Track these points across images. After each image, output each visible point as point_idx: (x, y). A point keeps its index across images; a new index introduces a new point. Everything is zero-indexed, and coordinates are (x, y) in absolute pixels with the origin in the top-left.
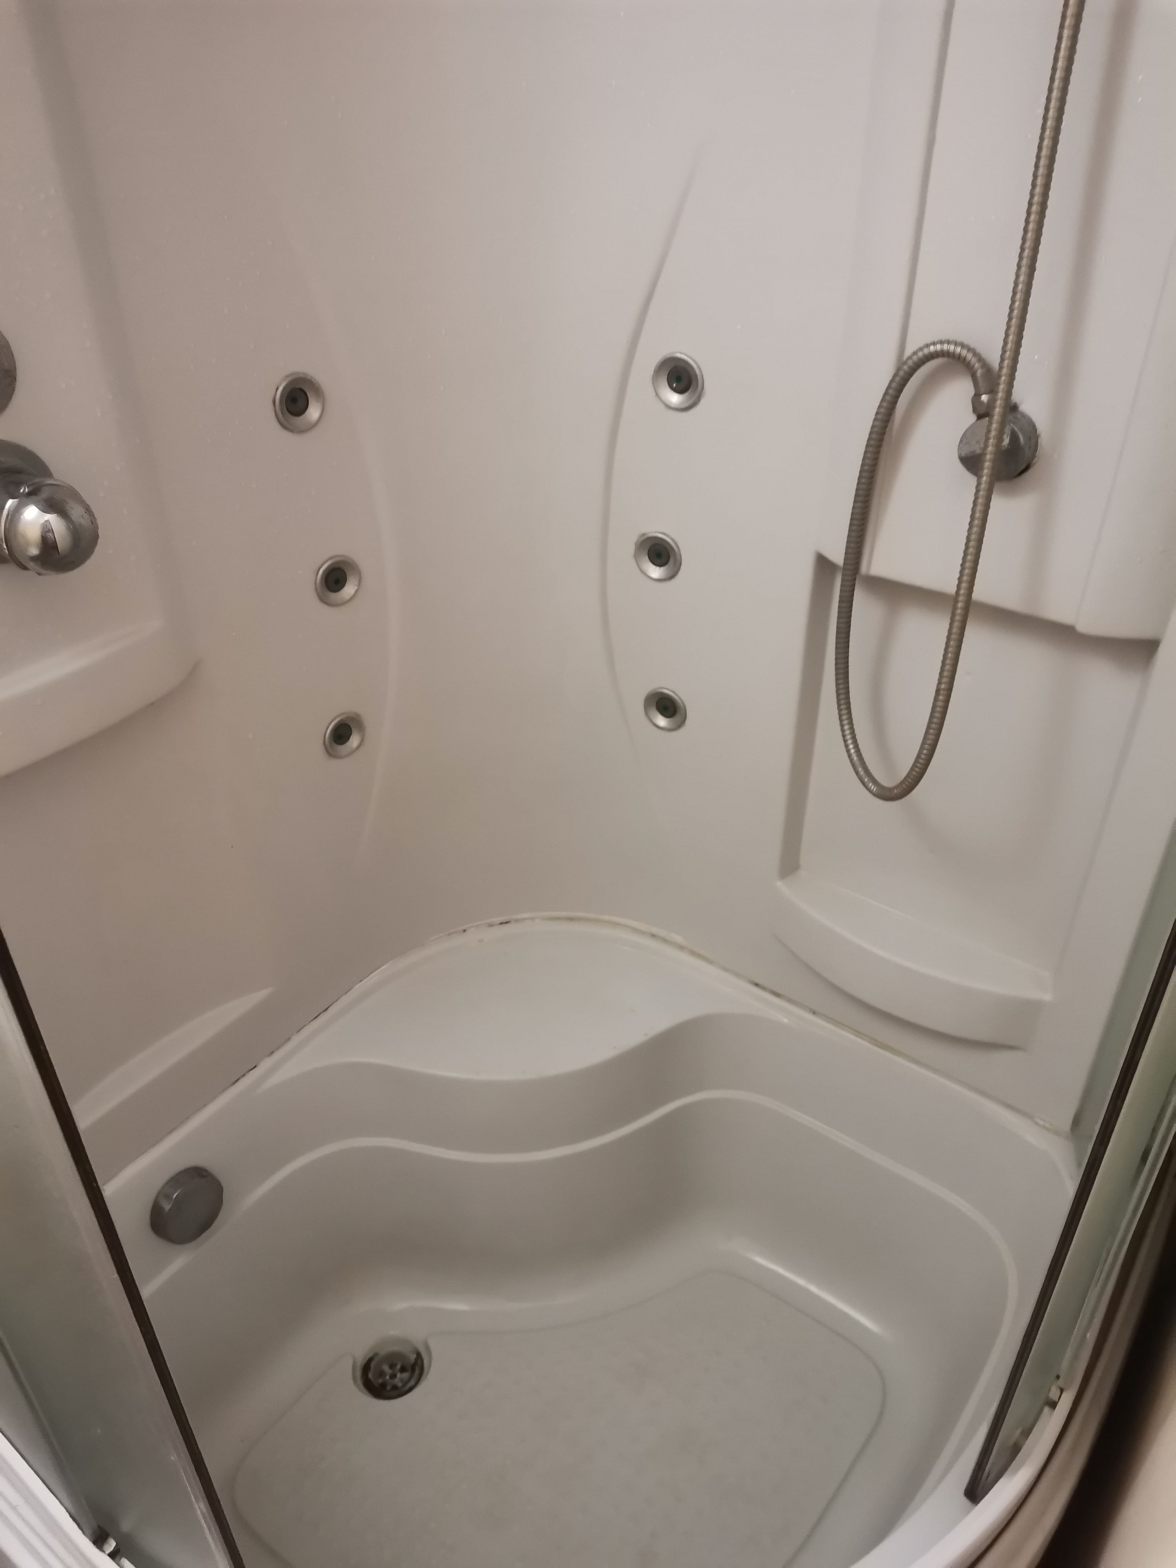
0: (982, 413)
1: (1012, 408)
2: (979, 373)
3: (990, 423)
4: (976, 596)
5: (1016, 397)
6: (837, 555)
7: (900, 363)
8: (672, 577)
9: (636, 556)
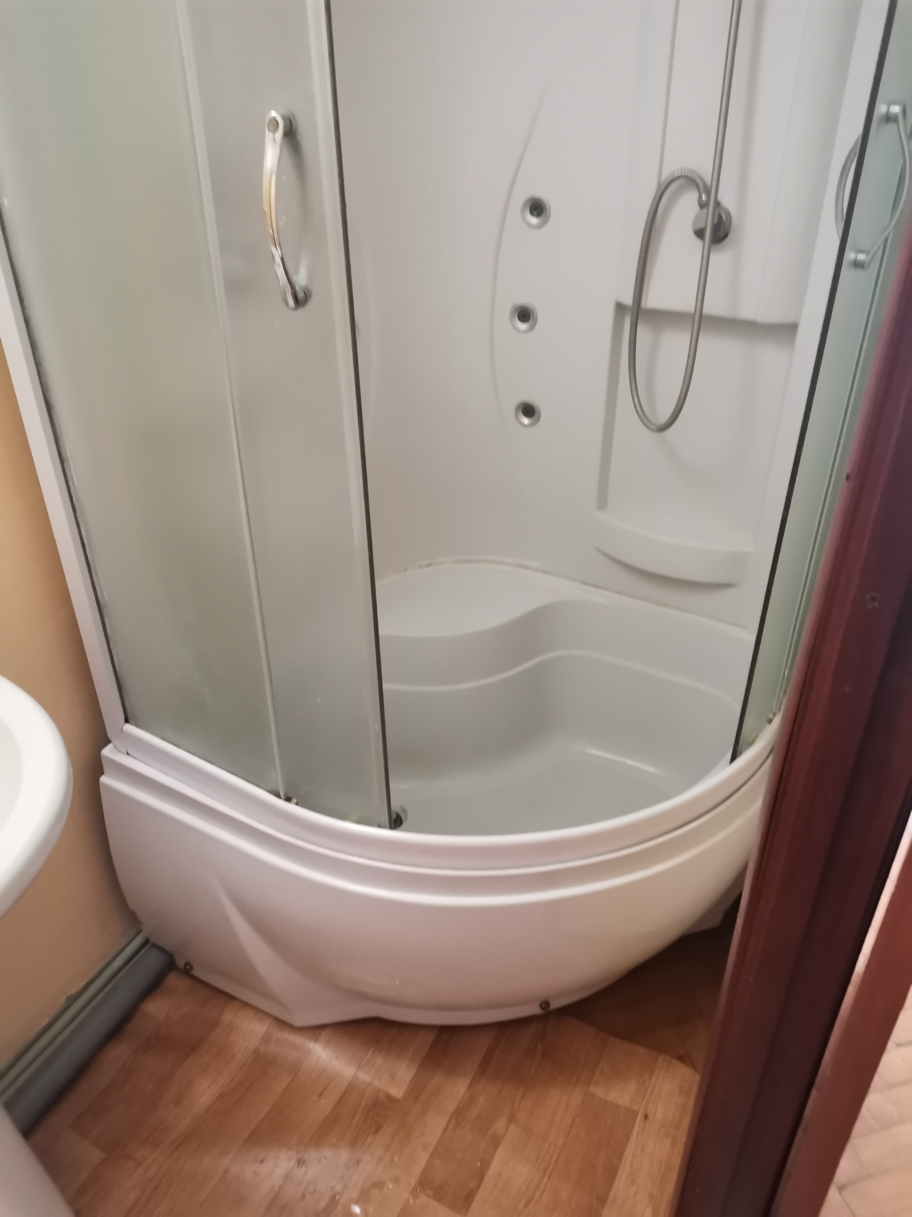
0: (703, 205)
1: (717, 204)
2: (701, 186)
3: (708, 210)
4: (704, 312)
5: (720, 197)
6: (628, 299)
7: (659, 185)
8: (532, 328)
9: (511, 319)
